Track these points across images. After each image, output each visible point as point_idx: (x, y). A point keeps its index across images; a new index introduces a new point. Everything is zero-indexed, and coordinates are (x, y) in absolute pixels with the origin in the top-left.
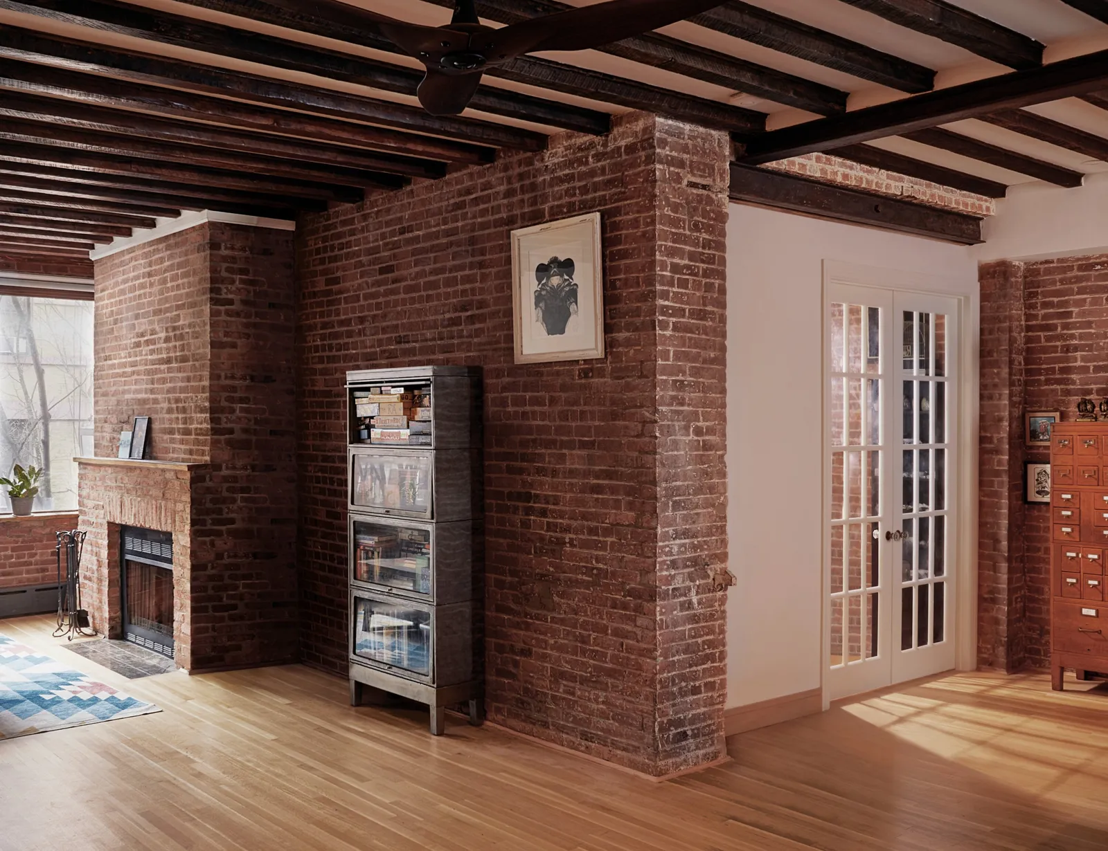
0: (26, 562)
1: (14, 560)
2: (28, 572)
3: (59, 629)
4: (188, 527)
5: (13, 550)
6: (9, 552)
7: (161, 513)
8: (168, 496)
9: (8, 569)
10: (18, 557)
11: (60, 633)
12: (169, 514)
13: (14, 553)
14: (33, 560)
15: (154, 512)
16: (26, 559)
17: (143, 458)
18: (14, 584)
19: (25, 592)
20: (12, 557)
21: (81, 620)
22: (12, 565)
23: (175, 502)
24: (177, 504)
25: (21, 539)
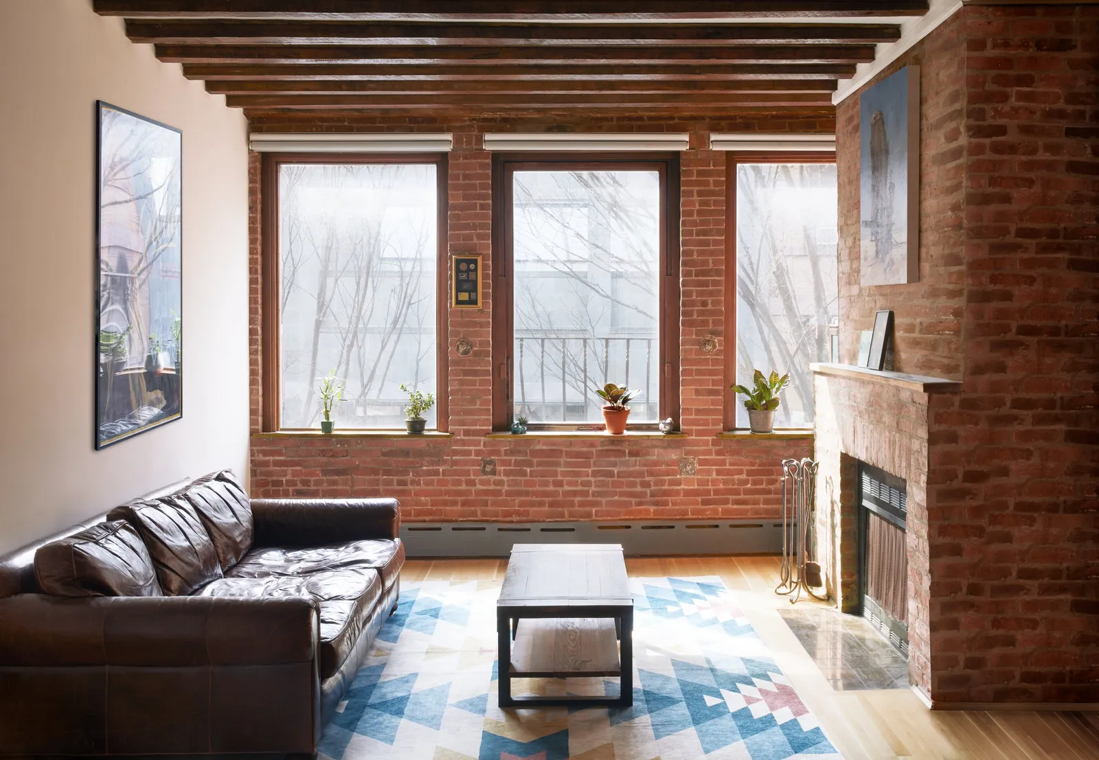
0: (764, 489)
1: (749, 486)
2: (766, 502)
3: (783, 584)
4: (924, 478)
5: (749, 473)
6: (744, 476)
7: (894, 449)
8: (902, 426)
9: (742, 497)
10: (754, 483)
11: (783, 590)
12: (904, 453)
13: (750, 478)
14: (772, 487)
15: (887, 448)
16: (763, 486)
17: (881, 369)
18: (749, 515)
19: (761, 526)
20: (746, 482)
21: (811, 577)
22: (747, 492)
23: (911, 438)
24: (913, 440)
25: (758, 461)
